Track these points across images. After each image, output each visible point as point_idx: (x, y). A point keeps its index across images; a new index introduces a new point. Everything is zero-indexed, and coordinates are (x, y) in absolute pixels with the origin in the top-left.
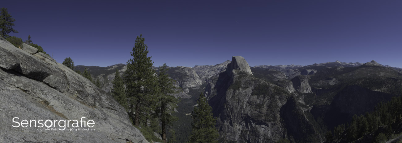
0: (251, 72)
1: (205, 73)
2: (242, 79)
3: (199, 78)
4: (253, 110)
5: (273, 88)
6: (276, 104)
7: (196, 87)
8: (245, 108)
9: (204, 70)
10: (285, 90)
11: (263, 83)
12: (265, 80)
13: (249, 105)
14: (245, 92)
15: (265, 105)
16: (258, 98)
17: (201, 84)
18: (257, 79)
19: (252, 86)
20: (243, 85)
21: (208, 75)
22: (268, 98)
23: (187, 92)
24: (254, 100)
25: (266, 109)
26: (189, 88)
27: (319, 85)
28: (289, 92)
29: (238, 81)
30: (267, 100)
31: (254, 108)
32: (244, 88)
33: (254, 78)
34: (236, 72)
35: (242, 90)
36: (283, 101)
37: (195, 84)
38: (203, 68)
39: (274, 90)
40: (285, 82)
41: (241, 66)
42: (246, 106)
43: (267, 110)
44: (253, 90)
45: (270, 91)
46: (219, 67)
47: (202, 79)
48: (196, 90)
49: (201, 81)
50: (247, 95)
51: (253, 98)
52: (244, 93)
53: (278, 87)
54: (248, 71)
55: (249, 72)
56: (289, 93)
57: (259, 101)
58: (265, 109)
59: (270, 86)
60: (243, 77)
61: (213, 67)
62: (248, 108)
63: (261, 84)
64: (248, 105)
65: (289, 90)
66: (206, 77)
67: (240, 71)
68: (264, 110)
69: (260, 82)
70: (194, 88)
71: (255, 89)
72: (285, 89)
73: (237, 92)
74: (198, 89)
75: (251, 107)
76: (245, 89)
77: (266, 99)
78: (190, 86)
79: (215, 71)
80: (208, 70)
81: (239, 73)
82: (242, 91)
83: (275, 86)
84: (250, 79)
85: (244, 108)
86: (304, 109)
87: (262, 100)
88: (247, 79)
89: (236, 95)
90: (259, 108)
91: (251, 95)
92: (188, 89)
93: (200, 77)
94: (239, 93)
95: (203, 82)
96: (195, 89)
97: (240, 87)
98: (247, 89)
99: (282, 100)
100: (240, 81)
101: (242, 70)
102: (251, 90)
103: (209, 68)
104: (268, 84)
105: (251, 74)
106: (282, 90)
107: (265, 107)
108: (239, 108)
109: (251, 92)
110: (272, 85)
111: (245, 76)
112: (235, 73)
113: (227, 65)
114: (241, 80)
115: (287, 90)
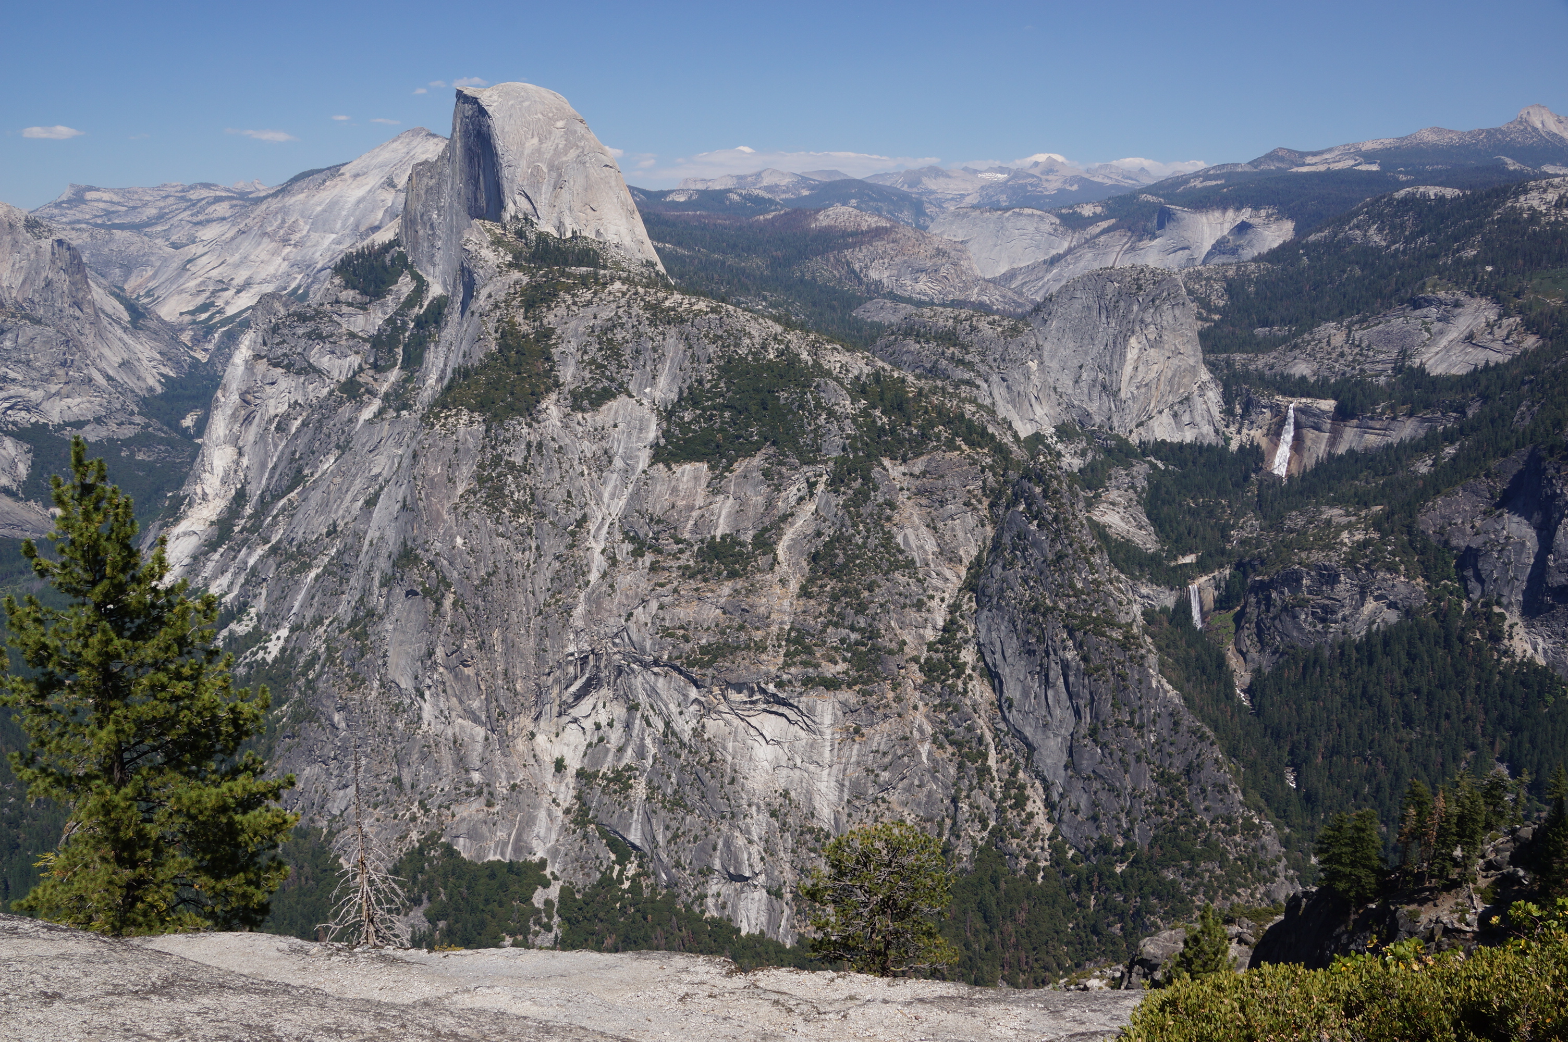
0: (648, 244)
1: (184, 268)
2: (561, 311)
3: (126, 316)
4: (675, 591)
5: (859, 389)
6: (889, 537)
8: (604, 575)
9: (166, 235)
10: (969, 408)
11: (764, 347)
12: (777, 320)
13: (638, 553)
14: (599, 434)
15: (781, 550)
16: (714, 490)
18: (702, 305)
19: (662, 381)
20: (571, 371)
21: (223, 285)
22: (812, 485)
23: (4, 481)
24: (681, 503)
25: (794, 586)
27: (1302, 369)
28: (1010, 427)
29: (525, 328)
30: (801, 499)
31: (687, 573)
33: (677, 297)
34: (496, 242)
35: (565, 420)
36: (951, 508)
37: (90, 381)
38: (161, 217)
39: (865, 413)
40: (973, 329)
41: (546, 189)
42: (613, 562)
43: (804, 592)
44: (668, 414)
45: (831, 413)
46: (325, 195)
47: (155, 334)
48: (112, 444)
49: (143, 351)
50: (618, 463)
51: (675, 490)
52: (589, 447)
53: (903, 381)
54: (611, 237)
55: (627, 241)
56: (1008, 439)
57: (724, 508)
58: (783, 582)
59: (829, 373)
60: (569, 289)
61: (259, 200)
62: (625, 580)
63: (742, 351)
64: (628, 547)
65: (1004, 410)
66: (204, 308)
67: (542, 238)
68: (778, 590)
69: (737, 336)
71: (696, 404)
72: (974, 401)
73: (517, 438)
74: (128, 432)
75: (654, 568)
76: (595, 407)
77: (792, 493)
78: (33, 409)
79: (285, 241)
80: (208, 233)
81: (534, 257)
82: (566, 426)
83: (877, 376)
84: (635, 310)
85: (594, 577)
86: (1144, 591)
87: (757, 498)
89: (511, 466)
90: (733, 575)
91: (654, 460)
93: (130, 308)
94: (540, 445)
95: (167, 360)
96: (94, 433)
97: (548, 390)
99: (942, 503)
100: (546, 334)
101: (560, 227)
102: (646, 411)
103: (222, 209)
104: (804, 356)
105: (650, 264)
106: (940, 411)
107: (783, 568)
108: (543, 580)
109: (652, 433)
110: (845, 358)
111: (584, 282)
112: (487, 253)
113: (403, 176)
114: (550, 319)
115: (992, 412)
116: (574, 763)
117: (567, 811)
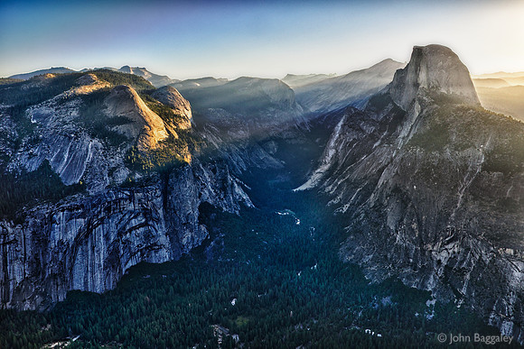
3: (302, 111)
7: (295, 138)
8: (462, 205)
13: (475, 200)
14: (464, 159)
16: (506, 182)
17: (308, 128)
19: (487, 143)
20: (454, 137)
23: (271, 152)
24: (492, 185)
26: (276, 140)
31: (493, 208)
32: (457, 148)
34: (427, 95)
37: (295, 128)
41: (444, 78)
42: (466, 201)
44: (489, 156)
48: (297, 145)
49: (306, 120)
50: (470, 169)
51: (490, 181)
52: (460, 163)
54: (466, 94)
55: (471, 96)
60: (454, 111)
62: (470, 208)
64: (472, 197)
66: (322, 109)
67: (442, 94)
73: (435, 157)
74: (302, 142)
75: (481, 205)
76: (463, 149)
78: (279, 133)
81: (440, 100)
82: (452, 155)
85: (459, 205)
91: (483, 169)
92: (273, 142)
93: (303, 108)
94: (443, 160)
95: (312, 122)
96: (293, 142)
97: (447, 143)
98: (469, 150)
100: (446, 125)
101: (448, 91)
102: (481, 153)
105: (479, 104)
108: (441, 203)
109: (483, 160)
111: (459, 109)
116: (444, 263)
117: (440, 278)
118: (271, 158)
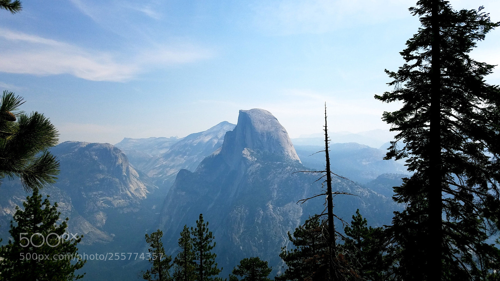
2: (272, 176)
5: (367, 201)
7: (128, 207)
14: (285, 214)
17: (144, 195)
18: (315, 173)
20: (275, 194)
23: (99, 225)
26: (105, 210)
29: (261, 181)
32: (278, 204)
33: (307, 171)
34: (252, 154)
35: (274, 209)
37: (127, 194)
38: (149, 146)
41: (266, 139)
45: (359, 208)
46: (198, 141)
47: (146, 181)
49: (142, 186)
50: (291, 223)
52: (281, 218)
53: (381, 198)
54: (286, 152)
55: (290, 154)
59: (357, 195)
60: (274, 168)
61: (178, 142)
67: (265, 153)
70: (122, 208)
73: (259, 214)
76: (283, 205)
78: (109, 203)
81: (263, 159)
83: (372, 196)
84: (295, 175)
88: (286, 176)
89: (257, 224)
92: (101, 213)
93: (139, 173)
94: (266, 217)
95: (149, 189)
96: (126, 211)
98: (290, 204)
100: (267, 183)
101: (270, 150)
102: (299, 207)
103: (167, 144)
105: (298, 161)
109: (301, 213)
110: (362, 190)
111: (278, 167)
112: (249, 158)
113: (222, 134)
114: (269, 178)
118: (98, 232)
